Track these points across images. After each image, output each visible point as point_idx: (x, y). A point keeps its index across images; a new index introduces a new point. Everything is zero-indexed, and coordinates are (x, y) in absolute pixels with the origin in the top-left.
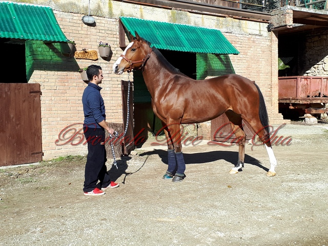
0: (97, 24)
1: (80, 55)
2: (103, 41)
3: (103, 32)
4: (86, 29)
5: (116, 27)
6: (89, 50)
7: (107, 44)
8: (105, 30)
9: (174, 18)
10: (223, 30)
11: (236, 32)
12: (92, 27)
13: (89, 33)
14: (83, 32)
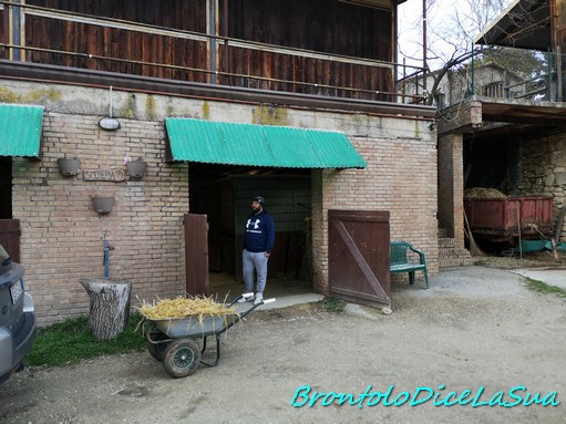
0: (123, 129)
1: (93, 176)
3: (137, 140)
4: (106, 138)
8: (141, 138)
14: (100, 142)
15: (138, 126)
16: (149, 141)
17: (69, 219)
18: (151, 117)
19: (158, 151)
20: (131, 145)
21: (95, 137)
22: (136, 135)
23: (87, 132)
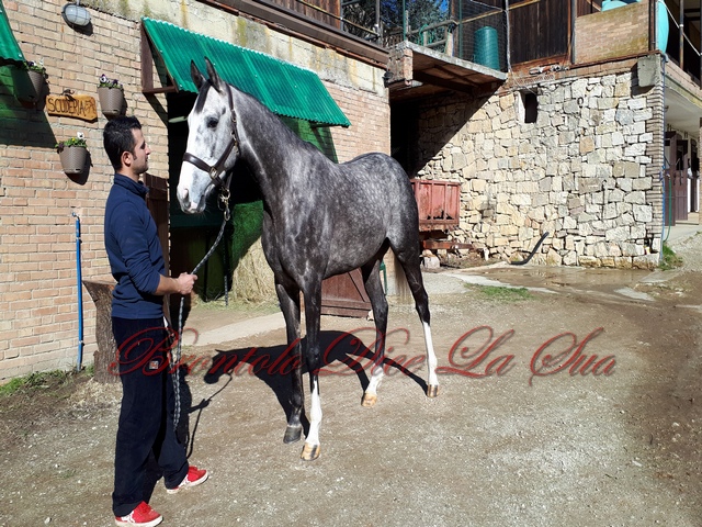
0: (96, 30)
1: (58, 107)
2: (107, 74)
3: (109, 50)
4: (71, 40)
5: (135, 43)
6: (78, 95)
7: (116, 82)
8: (112, 47)
9: (242, 35)
10: (322, 74)
11: (341, 82)
12: (84, 36)
13: (78, 50)
14: (63, 46)
15: (109, 25)
16: (122, 54)
17: (28, 182)
18: (125, 13)
19: (133, 72)
20: (102, 57)
21: (57, 36)
22: (107, 41)
23: (47, 24)
